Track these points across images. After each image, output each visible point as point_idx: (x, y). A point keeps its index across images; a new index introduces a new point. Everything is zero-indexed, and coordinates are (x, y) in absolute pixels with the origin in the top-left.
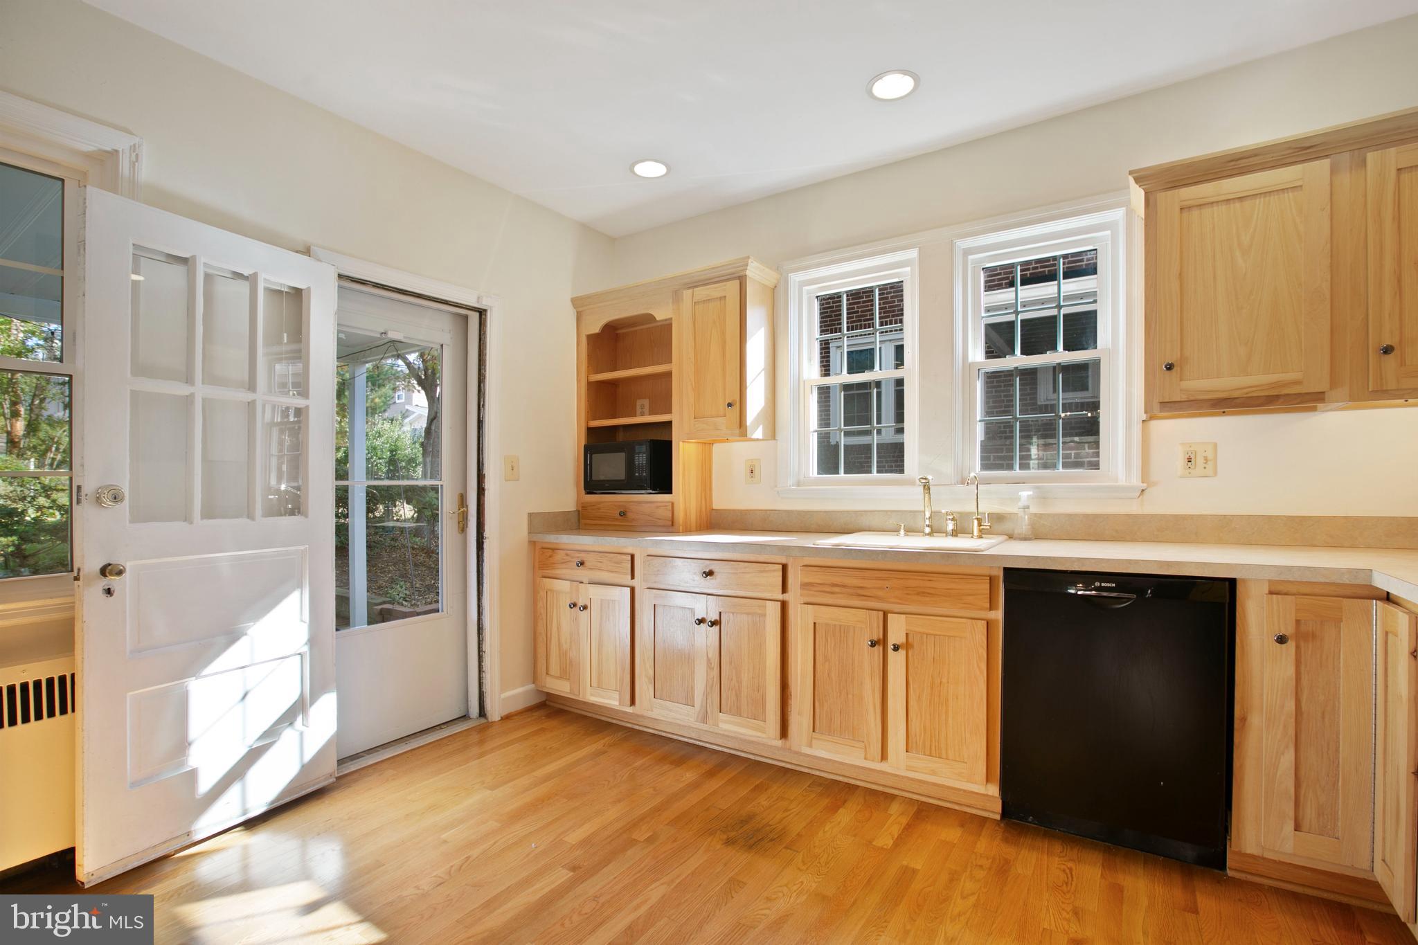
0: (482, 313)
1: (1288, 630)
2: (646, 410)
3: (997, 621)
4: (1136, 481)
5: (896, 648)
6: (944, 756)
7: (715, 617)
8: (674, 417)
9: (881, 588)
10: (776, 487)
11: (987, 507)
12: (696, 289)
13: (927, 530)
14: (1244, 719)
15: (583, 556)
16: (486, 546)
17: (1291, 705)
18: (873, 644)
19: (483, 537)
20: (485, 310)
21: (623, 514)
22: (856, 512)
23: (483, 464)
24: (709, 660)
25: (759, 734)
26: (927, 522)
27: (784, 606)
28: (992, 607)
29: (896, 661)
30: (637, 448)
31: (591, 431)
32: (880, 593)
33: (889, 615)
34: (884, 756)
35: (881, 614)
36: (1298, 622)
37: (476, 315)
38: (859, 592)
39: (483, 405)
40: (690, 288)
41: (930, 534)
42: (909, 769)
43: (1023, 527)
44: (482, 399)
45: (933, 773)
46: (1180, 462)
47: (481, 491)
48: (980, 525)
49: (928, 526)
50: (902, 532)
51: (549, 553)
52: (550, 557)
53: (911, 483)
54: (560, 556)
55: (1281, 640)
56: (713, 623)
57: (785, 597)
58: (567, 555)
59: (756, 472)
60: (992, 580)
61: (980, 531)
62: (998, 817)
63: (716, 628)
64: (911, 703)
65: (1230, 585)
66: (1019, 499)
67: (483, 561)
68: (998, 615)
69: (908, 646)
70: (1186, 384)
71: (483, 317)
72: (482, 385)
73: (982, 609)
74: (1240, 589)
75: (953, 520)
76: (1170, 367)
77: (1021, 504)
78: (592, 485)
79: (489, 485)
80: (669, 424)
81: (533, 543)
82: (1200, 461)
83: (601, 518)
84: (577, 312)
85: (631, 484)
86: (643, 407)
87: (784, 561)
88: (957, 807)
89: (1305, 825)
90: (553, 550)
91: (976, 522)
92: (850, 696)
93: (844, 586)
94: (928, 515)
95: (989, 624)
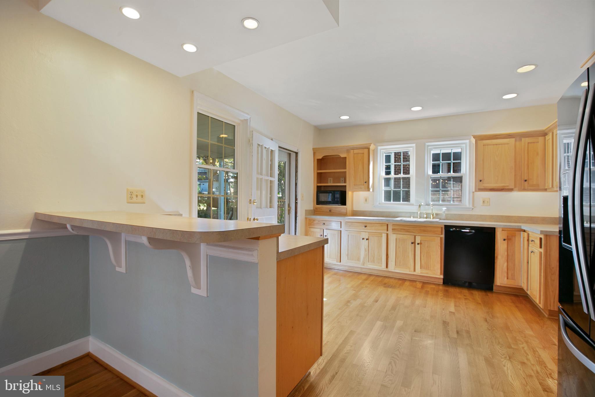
0: (297, 153)
1: (506, 238)
2: (332, 181)
3: (442, 237)
4: (471, 206)
5: (418, 244)
6: (430, 269)
7: (367, 238)
8: (347, 184)
9: (414, 230)
10: (374, 204)
11: (435, 212)
12: (354, 150)
13: (419, 217)
14: (497, 257)
15: (324, 222)
16: (297, 218)
17: (506, 253)
18: (412, 243)
19: (296, 216)
20: (298, 153)
21: (330, 211)
22: (397, 212)
23: (297, 196)
24: (365, 249)
25: (380, 267)
26: (419, 215)
27: (387, 234)
28: (442, 234)
29: (418, 247)
30: (336, 193)
31: (318, 187)
32: (413, 231)
33: (416, 236)
34: (415, 271)
35: (414, 236)
36: (507, 236)
37: (295, 154)
38: (408, 231)
39: (297, 179)
40: (352, 149)
41: (420, 218)
42: (421, 273)
43: (444, 217)
44: (296, 178)
45: (427, 273)
46: (482, 202)
47: (296, 203)
48: (433, 216)
49: (419, 216)
50: (412, 217)
51: (313, 221)
52: (313, 222)
53: (413, 205)
54: (316, 222)
55: (504, 240)
56: (367, 239)
57: (388, 232)
58: (319, 222)
59: (367, 200)
60: (442, 228)
61: (433, 218)
62: (442, 284)
63: (367, 241)
64: (422, 257)
65: (494, 229)
66: (442, 210)
67: (296, 222)
68: (443, 236)
69: (421, 244)
70: (484, 185)
71: (297, 154)
72: (297, 173)
73: (439, 234)
74: (496, 230)
75: (426, 214)
76: (481, 181)
77: (443, 211)
78: (319, 202)
79: (299, 201)
80: (345, 186)
81: (306, 218)
82: (486, 202)
83: (323, 212)
84: (314, 152)
85: (334, 202)
86: (330, 180)
87: (387, 223)
88: (432, 282)
89: (509, 278)
90: (314, 220)
91: (432, 215)
92: (405, 256)
93: (404, 229)
94: (419, 213)
95: (441, 238)
